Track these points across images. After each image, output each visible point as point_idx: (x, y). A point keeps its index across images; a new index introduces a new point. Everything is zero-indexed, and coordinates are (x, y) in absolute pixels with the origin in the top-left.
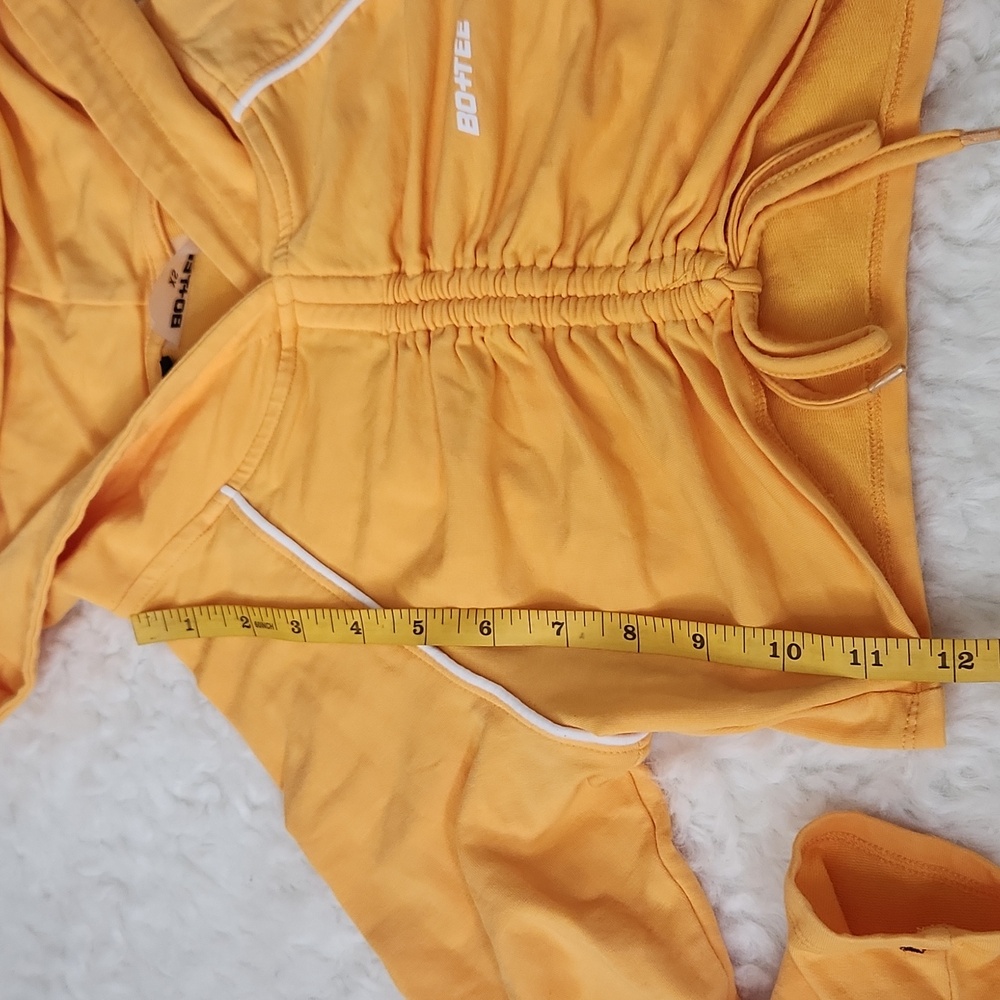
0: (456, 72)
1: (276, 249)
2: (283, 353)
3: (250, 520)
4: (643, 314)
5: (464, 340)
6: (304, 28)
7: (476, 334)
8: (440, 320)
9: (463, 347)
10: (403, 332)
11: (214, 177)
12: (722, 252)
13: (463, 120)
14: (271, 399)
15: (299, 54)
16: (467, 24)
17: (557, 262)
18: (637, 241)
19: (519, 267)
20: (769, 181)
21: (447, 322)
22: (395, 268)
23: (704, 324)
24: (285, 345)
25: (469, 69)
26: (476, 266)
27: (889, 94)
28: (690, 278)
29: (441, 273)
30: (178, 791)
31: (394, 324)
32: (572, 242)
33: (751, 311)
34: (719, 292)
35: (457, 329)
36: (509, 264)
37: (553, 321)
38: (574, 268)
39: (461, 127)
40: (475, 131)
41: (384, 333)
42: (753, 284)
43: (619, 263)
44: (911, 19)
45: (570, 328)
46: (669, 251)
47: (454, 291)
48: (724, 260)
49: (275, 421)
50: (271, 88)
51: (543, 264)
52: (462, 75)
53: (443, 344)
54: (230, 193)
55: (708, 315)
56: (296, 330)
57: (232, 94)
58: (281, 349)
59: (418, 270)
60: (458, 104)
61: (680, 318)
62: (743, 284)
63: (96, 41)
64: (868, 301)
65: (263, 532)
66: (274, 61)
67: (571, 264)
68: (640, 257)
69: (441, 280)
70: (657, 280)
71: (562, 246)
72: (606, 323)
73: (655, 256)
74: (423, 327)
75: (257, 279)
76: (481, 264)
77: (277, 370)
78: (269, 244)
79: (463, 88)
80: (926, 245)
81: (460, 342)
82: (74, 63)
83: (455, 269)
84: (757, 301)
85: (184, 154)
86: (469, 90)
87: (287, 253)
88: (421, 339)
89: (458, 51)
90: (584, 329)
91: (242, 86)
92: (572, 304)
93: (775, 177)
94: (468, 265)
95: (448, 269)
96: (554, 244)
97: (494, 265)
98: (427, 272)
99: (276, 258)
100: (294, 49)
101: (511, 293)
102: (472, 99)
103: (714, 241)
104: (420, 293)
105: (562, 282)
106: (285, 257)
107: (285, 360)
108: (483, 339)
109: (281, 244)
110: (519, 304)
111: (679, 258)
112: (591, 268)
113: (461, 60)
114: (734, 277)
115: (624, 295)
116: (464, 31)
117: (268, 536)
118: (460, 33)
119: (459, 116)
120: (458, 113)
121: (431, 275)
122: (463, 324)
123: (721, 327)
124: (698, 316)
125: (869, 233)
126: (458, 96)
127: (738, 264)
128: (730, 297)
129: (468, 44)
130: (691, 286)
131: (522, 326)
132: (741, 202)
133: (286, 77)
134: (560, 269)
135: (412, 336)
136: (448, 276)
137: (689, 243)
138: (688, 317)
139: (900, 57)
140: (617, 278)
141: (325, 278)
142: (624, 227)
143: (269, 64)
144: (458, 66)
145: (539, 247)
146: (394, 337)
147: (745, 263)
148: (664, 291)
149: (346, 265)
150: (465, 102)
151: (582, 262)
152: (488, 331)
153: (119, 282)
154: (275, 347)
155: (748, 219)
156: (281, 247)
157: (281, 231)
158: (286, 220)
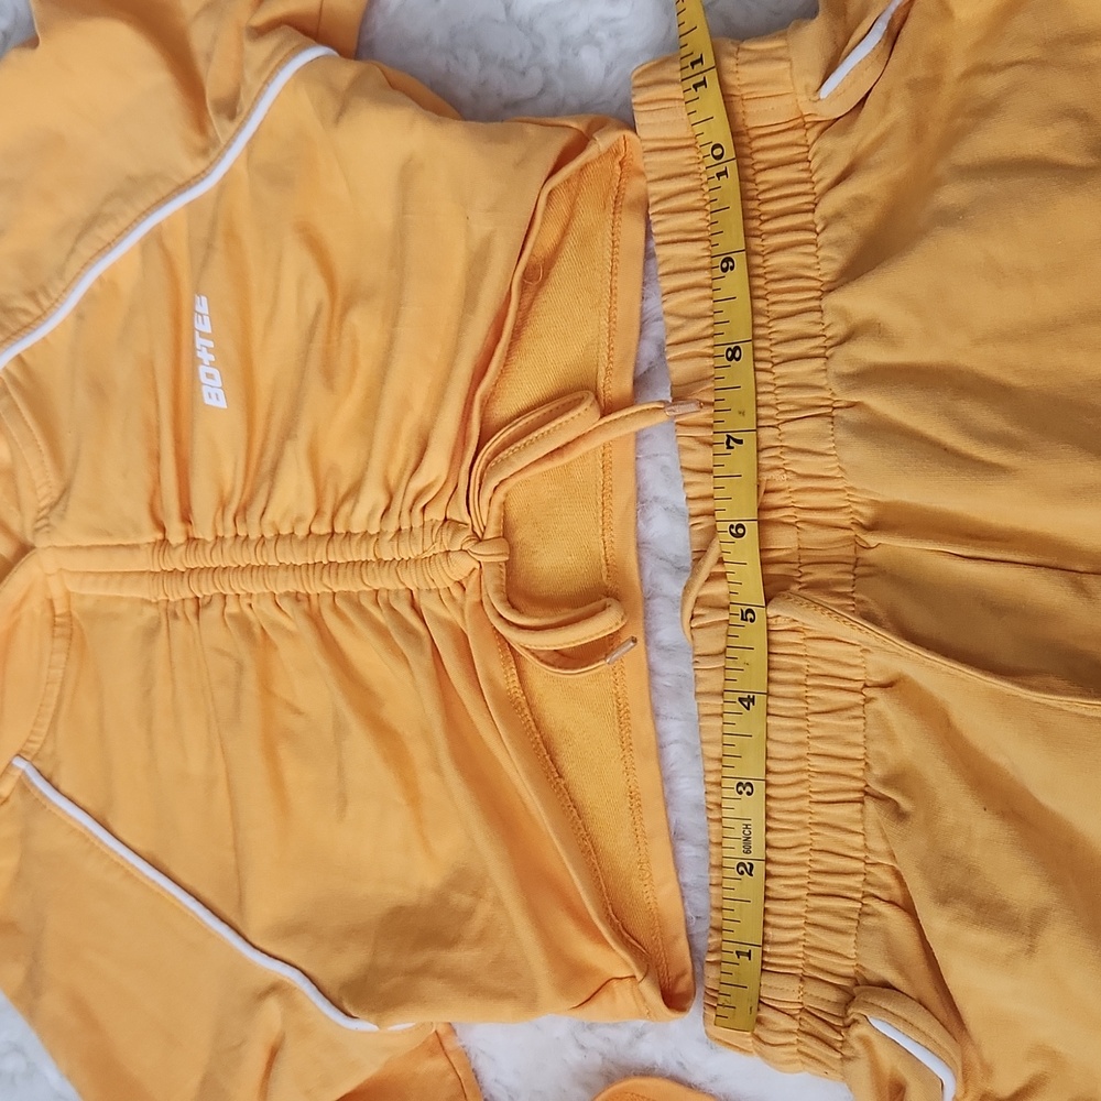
0: (198, 347)
1: (38, 521)
2: (57, 619)
3: (41, 792)
4: (397, 582)
5: (232, 608)
6: (48, 296)
7: (244, 602)
8: (206, 589)
9: (232, 616)
10: (171, 599)
12: (466, 524)
13: (209, 394)
14: (50, 667)
15: (45, 322)
16: (204, 299)
17: (315, 529)
18: (387, 509)
19: (278, 536)
20: (501, 455)
21: (213, 591)
22: (160, 536)
23: (456, 592)
24: (58, 612)
25: (211, 344)
26: (237, 535)
28: (438, 549)
29: (205, 542)
31: (162, 592)
32: (328, 509)
33: (498, 582)
34: (462, 566)
35: (225, 596)
36: (269, 534)
37: (315, 587)
38: (333, 533)
39: (207, 401)
40: (222, 404)
41: (154, 601)
42: (499, 555)
43: (373, 531)
45: (334, 594)
46: (417, 524)
47: (217, 561)
48: (469, 532)
49: (56, 690)
50: (19, 359)
51: (301, 532)
52: (204, 349)
53: (213, 612)
55: (460, 583)
56: (68, 595)
58: (55, 616)
59: (182, 539)
60: (203, 378)
61: (433, 587)
62: (491, 555)
64: (604, 567)
65: (55, 805)
66: (20, 330)
67: (330, 531)
68: (392, 528)
69: (204, 550)
70: (409, 551)
71: (318, 513)
72: (366, 589)
73: (405, 527)
74: (191, 596)
75: (24, 550)
76: (242, 534)
77: (53, 637)
78: (30, 515)
79: (206, 362)
81: (227, 610)
83: (217, 537)
84: (504, 570)
86: (212, 365)
87: (47, 525)
88: (190, 607)
89: (198, 326)
90: (347, 595)
92: (333, 571)
93: (506, 452)
94: (229, 535)
95: (210, 538)
96: (311, 513)
97: (254, 536)
98: (190, 540)
99: (37, 530)
100: (40, 317)
101: (272, 562)
102: (215, 372)
103: (458, 513)
104: (184, 561)
105: (321, 550)
106: (46, 529)
107: (62, 625)
108: (250, 605)
109: (41, 514)
110: (282, 573)
111: (428, 529)
112: (349, 534)
113: (202, 335)
114: (480, 549)
115: (379, 562)
116: (202, 305)
117: (60, 808)
118: (198, 308)
119: (206, 390)
120: (204, 387)
121: (195, 543)
122: (228, 592)
123: (472, 598)
124: (450, 584)
125: (600, 502)
126: (202, 370)
127: (483, 534)
128: (478, 566)
129: (207, 319)
130: (440, 556)
131: (287, 594)
132: (478, 475)
133: (33, 346)
134: (320, 536)
135: (180, 604)
136: (210, 546)
137: (435, 514)
138: (441, 587)
140: (372, 545)
141: (89, 548)
142: (372, 497)
143: (15, 333)
144: (199, 342)
145: (295, 516)
146: (163, 605)
147: (488, 536)
148: (416, 561)
149: (109, 535)
150: (209, 376)
151: (340, 529)
152: (255, 598)
154: (48, 614)
155: (487, 494)
156: (42, 518)
157: (39, 502)
158: (44, 490)
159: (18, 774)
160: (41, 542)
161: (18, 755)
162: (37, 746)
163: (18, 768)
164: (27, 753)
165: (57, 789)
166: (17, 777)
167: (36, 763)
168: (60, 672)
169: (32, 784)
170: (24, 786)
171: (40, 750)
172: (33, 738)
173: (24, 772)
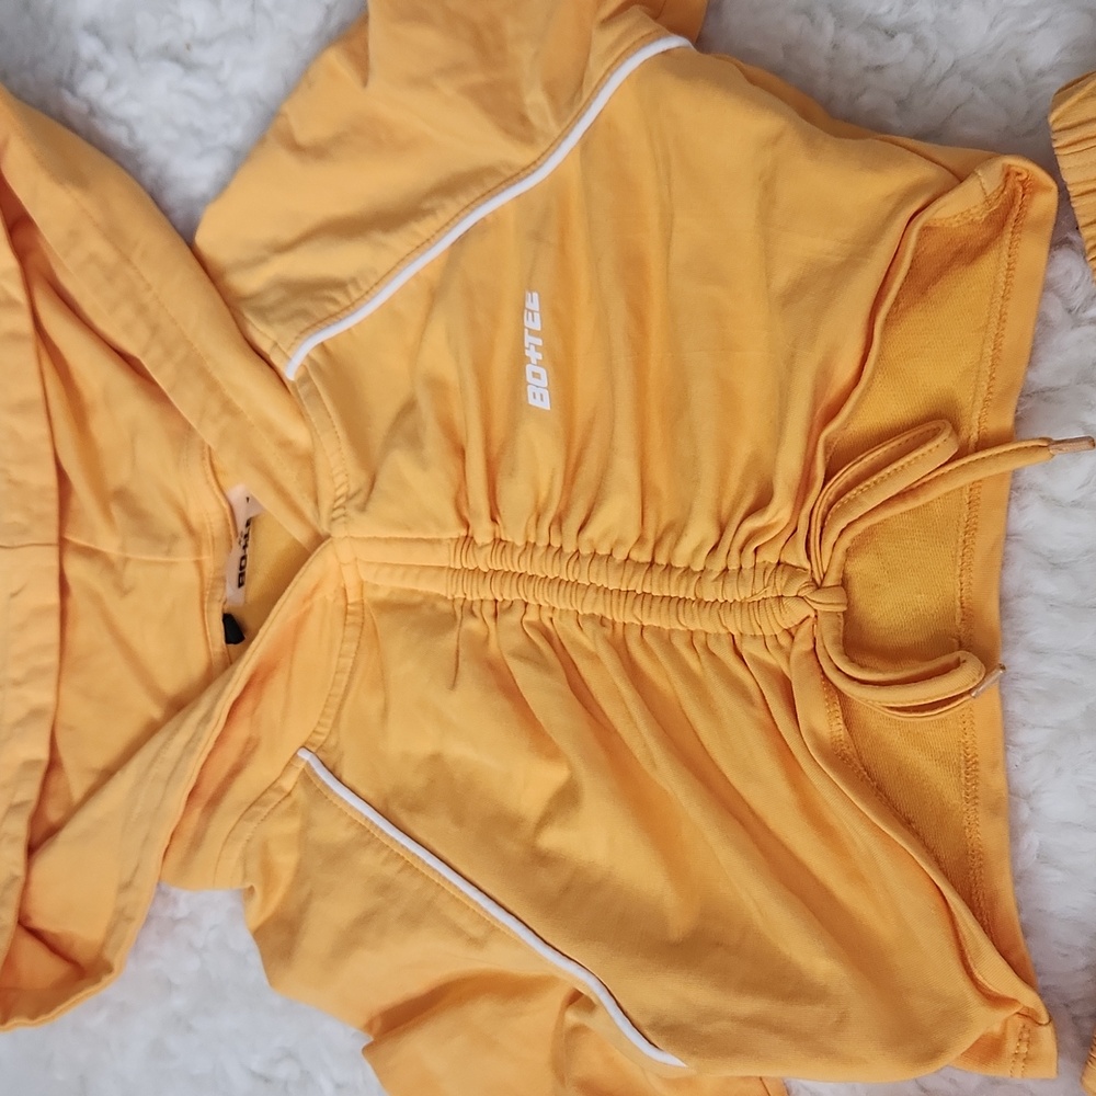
0: (526, 344)
1: (334, 510)
2: (349, 607)
3: (323, 782)
4: (719, 626)
5: (532, 616)
6: (358, 288)
7: (545, 614)
8: (509, 593)
9: (530, 624)
10: (469, 598)
11: (269, 428)
12: (805, 569)
13: (534, 394)
14: (340, 656)
16: (535, 295)
17: (634, 556)
18: (715, 547)
19: (594, 554)
20: (848, 496)
21: (515, 597)
22: (463, 533)
23: (784, 640)
24: (350, 600)
25: (540, 342)
26: (549, 545)
27: (981, 399)
28: (770, 593)
29: (514, 546)
30: (255, 1066)
31: (460, 590)
32: (651, 537)
33: (836, 633)
34: (801, 611)
35: (526, 604)
36: (585, 551)
37: (623, 616)
38: (652, 563)
39: (531, 402)
40: (546, 405)
41: (450, 598)
42: (838, 604)
43: (697, 568)
44: (1004, 321)
45: (643, 627)
46: (748, 564)
47: (523, 567)
48: (807, 579)
49: (345, 678)
51: (620, 556)
52: (533, 348)
53: (513, 618)
54: (285, 444)
55: (788, 631)
56: (362, 584)
57: (284, 353)
58: (347, 604)
59: (489, 540)
60: (529, 378)
61: (759, 633)
62: (829, 604)
63: (149, 287)
64: (959, 610)
65: (336, 795)
66: (326, 319)
67: (650, 560)
68: (718, 566)
69: (512, 554)
70: (733, 592)
71: (641, 540)
72: (681, 628)
73: (733, 567)
74: (491, 598)
75: (319, 540)
76: (556, 544)
77: (345, 625)
78: (326, 503)
79: (534, 361)
80: (1026, 507)
81: (528, 617)
82: (126, 312)
83: (527, 543)
84: (842, 621)
85: (240, 403)
87: (344, 516)
88: (488, 609)
89: (528, 323)
90: (658, 631)
91: (292, 344)
92: (646, 603)
93: (854, 492)
94: (542, 544)
95: (520, 543)
96: (633, 537)
97: (569, 549)
98: (497, 541)
99: (333, 520)
100: (347, 308)
101: (584, 581)
102: (542, 371)
103: (797, 557)
104: (489, 562)
105: (638, 578)
106: (343, 519)
107: (353, 613)
108: (551, 619)
109: (338, 503)
110: (591, 594)
111: (759, 572)
112: (669, 567)
113: (531, 332)
114: (818, 597)
115: (700, 602)
116: (533, 302)
117: (341, 799)
118: (528, 305)
119: (530, 389)
121: (502, 544)
122: (531, 601)
123: (803, 646)
124: (778, 632)
125: (960, 540)
126: (529, 369)
127: (822, 582)
128: (813, 615)
129: (537, 317)
130: (772, 601)
131: (592, 616)
132: (820, 517)
134: (637, 563)
135: (478, 604)
136: (519, 551)
137: (769, 557)
138: (768, 633)
139: (992, 360)
140: (694, 583)
141: (387, 541)
142: (700, 531)
143: (320, 322)
144: (528, 339)
145: (616, 537)
146: (461, 602)
147: (829, 582)
148: (741, 603)
149: (409, 529)
150: (537, 375)
151: (661, 560)
152: (557, 613)
153: (175, 538)
154: (341, 603)
155: (831, 537)
156: (339, 507)
157: (336, 490)
158: (340, 479)
159: (301, 766)
160: (338, 532)
161: (303, 747)
162: (323, 738)
163: (303, 760)
164: (313, 745)
165: (339, 780)
166: (300, 769)
167: (320, 755)
168: (351, 661)
169: (316, 775)
170: (307, 778)
171: (325, 742)
172: (319, 729)
173: (308, 764)
